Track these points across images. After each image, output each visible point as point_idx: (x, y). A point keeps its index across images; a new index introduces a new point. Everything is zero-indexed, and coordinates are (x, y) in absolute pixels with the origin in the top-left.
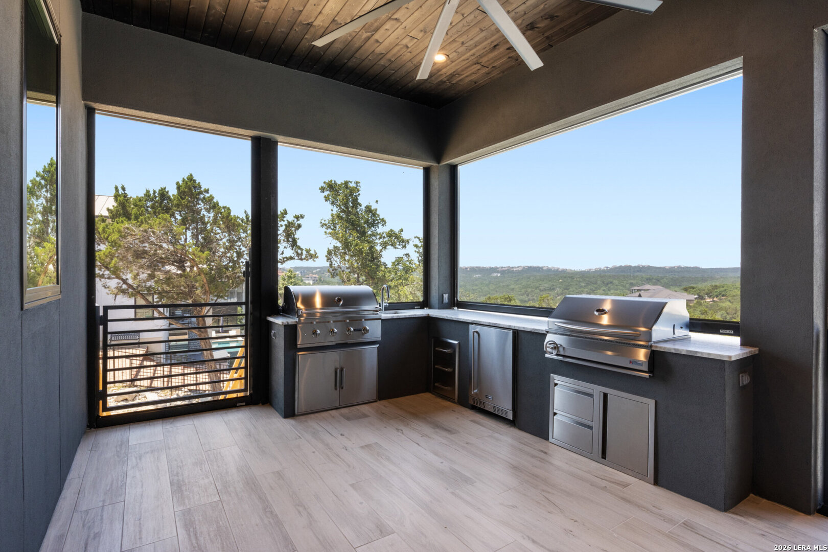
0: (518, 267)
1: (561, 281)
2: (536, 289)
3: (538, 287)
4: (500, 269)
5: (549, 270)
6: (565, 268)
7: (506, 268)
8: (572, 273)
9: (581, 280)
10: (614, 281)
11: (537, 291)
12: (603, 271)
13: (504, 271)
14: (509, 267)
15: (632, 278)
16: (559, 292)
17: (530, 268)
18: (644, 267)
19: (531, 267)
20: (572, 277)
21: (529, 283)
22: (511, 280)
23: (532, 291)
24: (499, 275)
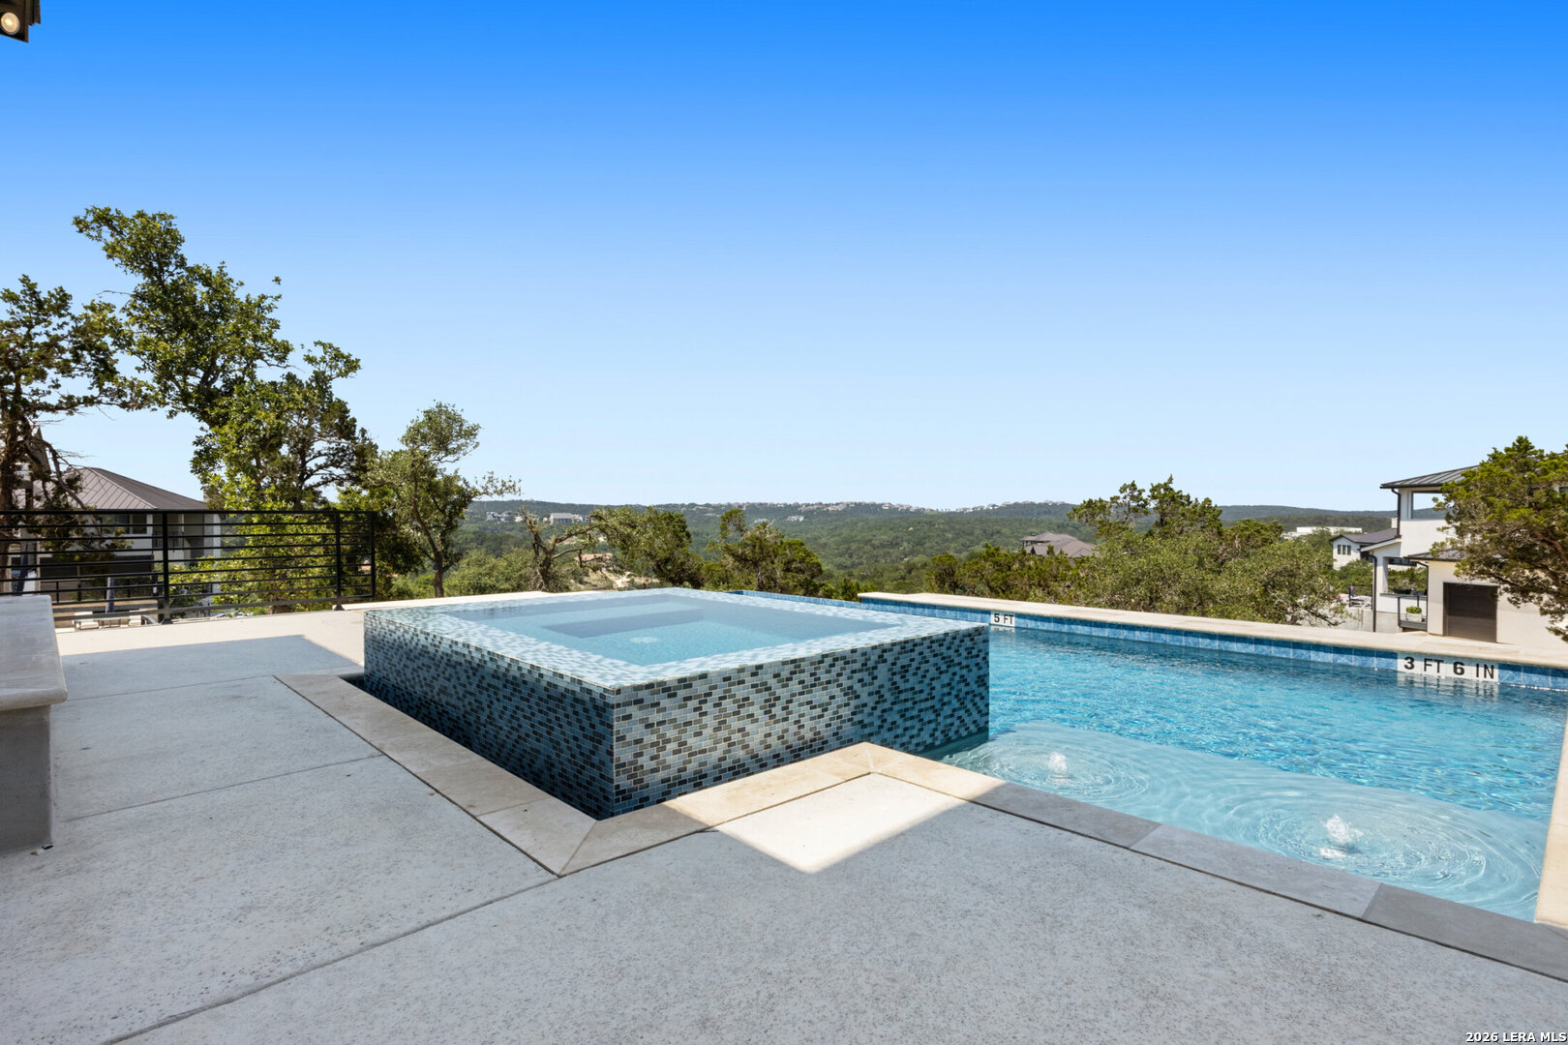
0: (837, 504)
1: (911, 529)
2: (866, 544)
3: (870, 541)
4: (803, 508)
5: (893, 510)
6: (920, 506)
7: (815, 507)
8: (932, 516)
9: (947, 527)
10: (1004, 530)
11: (868, 548)
12: (988, 511)
13: (812, 512)
14: (821, 504)
15: (1033, 523)
16: (907, 549)
17: (858, 505)
18: (1054, 505)
19: (860, 504)
20: (930, 522)
21: (854, 533)
22: (822, 528)
23: (859, 548)
24: (801, 519)
